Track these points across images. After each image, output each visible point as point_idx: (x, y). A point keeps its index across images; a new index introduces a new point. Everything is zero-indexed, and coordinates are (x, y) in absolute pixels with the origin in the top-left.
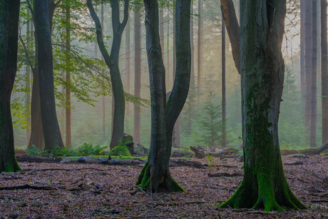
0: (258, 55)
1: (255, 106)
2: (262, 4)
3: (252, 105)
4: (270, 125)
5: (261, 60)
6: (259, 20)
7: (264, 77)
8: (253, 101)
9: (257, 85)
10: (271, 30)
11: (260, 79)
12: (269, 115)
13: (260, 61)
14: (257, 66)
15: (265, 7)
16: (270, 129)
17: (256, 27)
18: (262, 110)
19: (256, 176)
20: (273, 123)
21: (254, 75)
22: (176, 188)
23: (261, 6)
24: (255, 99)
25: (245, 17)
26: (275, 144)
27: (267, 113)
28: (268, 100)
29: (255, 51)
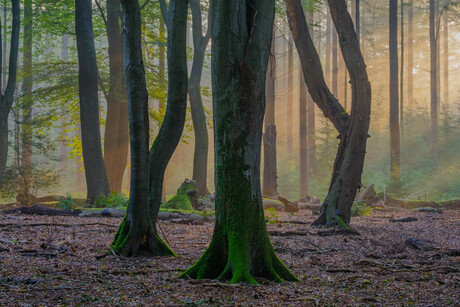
0: (233, 74)
1: (228, 142)
2: (239, 5)
3: (224, 141)
4: (247, 167)
5: (237, 81)
6: (235, 28)
7: (240, 103)
8: (225, 135)
9: (230, 114)
10: (250, 41)
11: (235, 107)
12: (246, 154)
13: (234, 82)
14: (231, 88)
15: (244, 9)
16: (247, 173)
17: (230, 36)
18: (236, 148)
19: (226, 235)
20: (251, 165)
21: (227, 101)
22: (163, 251)
23: (237, 8)
24: (228, 133)
25: (216, 23)
26: (253, 193)
27: (244, 151)
28: (245, 134)
29: (229, 68)
